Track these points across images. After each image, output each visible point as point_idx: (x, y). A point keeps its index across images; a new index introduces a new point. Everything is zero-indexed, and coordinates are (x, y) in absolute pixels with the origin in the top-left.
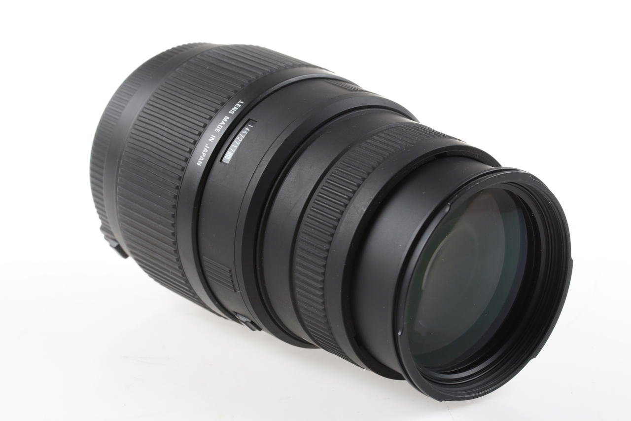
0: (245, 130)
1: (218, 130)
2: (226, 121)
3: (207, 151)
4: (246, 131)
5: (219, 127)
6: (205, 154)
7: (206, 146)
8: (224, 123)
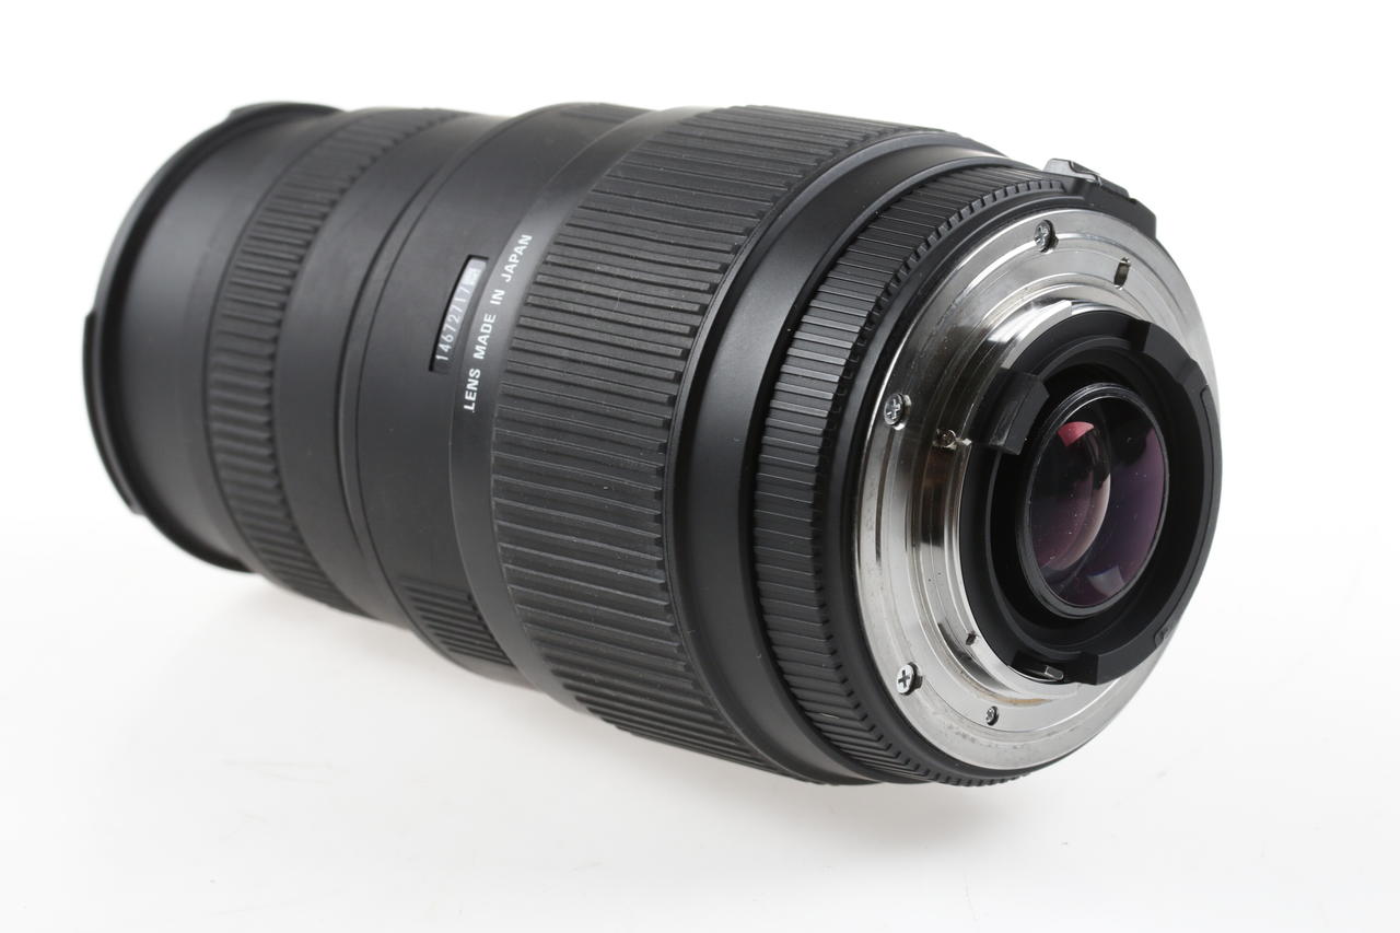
0: (449, 344)
1: (488, 321)
2: (478, 348)
3: (507, 268)
4: (445, 343)
5: (488, 328)
6: (510, 260)
7: (509, 276)
8: (480, 339)
